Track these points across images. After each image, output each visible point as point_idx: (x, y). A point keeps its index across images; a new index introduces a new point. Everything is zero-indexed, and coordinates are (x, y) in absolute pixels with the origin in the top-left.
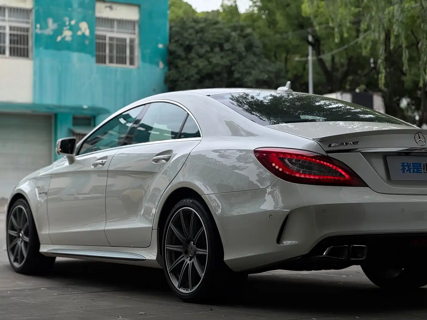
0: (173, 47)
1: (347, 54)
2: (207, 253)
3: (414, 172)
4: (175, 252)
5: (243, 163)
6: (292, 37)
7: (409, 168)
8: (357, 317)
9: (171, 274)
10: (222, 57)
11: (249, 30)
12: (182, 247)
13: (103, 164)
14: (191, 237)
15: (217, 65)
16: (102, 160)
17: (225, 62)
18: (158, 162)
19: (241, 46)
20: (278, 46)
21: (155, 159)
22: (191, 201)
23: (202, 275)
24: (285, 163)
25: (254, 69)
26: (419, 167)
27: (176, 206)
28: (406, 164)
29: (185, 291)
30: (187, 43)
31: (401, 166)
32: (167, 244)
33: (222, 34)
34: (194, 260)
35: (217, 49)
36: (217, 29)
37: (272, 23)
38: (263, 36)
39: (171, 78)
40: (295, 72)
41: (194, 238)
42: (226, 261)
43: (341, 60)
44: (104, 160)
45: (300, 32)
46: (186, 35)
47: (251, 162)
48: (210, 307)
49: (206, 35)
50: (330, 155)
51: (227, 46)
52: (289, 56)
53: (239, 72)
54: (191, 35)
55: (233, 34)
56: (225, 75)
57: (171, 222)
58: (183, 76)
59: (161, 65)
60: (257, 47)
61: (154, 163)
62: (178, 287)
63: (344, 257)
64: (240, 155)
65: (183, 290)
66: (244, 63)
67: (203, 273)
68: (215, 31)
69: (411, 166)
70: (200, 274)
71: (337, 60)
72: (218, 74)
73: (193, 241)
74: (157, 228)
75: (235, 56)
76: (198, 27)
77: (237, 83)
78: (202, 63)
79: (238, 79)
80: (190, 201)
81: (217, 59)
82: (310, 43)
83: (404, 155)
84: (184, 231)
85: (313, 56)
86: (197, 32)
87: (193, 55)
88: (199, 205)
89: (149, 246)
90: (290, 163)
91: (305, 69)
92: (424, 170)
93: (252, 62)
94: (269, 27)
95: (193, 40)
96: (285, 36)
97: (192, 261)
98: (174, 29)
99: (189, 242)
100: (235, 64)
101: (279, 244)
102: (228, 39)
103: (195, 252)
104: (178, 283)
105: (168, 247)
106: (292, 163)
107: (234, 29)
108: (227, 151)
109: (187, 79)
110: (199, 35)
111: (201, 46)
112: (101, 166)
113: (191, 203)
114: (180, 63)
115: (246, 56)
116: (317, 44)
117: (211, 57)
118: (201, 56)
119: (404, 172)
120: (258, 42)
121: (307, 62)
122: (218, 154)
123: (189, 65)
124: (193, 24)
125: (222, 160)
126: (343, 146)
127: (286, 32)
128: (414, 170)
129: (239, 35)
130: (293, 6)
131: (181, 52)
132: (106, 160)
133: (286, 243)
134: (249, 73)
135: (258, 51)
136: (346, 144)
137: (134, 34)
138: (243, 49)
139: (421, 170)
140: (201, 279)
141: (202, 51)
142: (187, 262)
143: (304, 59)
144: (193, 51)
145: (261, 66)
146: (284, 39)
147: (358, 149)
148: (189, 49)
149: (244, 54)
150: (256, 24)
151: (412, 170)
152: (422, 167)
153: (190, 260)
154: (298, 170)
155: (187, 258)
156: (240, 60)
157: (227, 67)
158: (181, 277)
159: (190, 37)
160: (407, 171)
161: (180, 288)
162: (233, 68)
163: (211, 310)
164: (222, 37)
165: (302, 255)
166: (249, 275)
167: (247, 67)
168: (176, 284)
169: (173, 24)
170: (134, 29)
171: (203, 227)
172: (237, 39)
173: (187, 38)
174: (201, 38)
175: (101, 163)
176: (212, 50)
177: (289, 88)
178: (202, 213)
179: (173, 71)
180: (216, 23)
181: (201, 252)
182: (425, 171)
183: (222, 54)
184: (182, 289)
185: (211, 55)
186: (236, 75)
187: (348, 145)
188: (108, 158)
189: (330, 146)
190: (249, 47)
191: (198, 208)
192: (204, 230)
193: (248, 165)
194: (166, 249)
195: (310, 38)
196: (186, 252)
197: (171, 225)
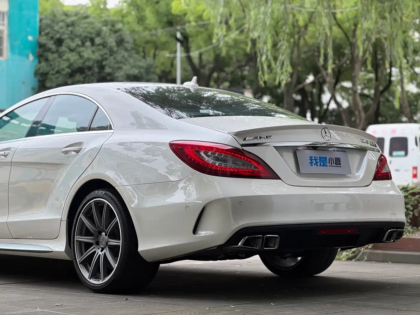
0: (43, 40)
1: (214, 51)
2: (121, 244)
3: (320, 166)
4: (85, 243)
5: (151, 156)
6: (162, 34)
7: (316, 161)
8: (272, 304)
9: (81, 265)
10: (93, 52)
11: (119, 26)
12: (92, 239)
13: (5, 156)
14: (104, 228)
15: (88, 59)
16: (4, 152)
17: (96, 56)
18: (68, 153)
19: (112, 41)
20: (147, 42)
21: (64, 152)
22: (104, 192)
23: (115, 266)
24: (201, 155)
25: (125, 64)
26: (324, 161)
27: (87, 198)
28: (313, 158)
29: (96, 282)
30: (58, 36)
31: (310, 159)
32: (77, 235)
33: (93, 28)
34: (107, 251)
35: (88, 44)
36: (88, 23)
37: (141, 20)
38: (133, 31)
39: (41, 71)
40: (163, 68)
41: (106, 229)
42: (140, 251)
43: (209, 58)
44: (7, 152)
45: (169, 29)
46: (56, 28)
47: (159, 155)
48: (125, 297)
49: (77, 28)
50: (245, 148)
51: (98, 41)
52: (157, 52)
53: (110, 67)
54: (61, 28)
55: (104, 28)
56: (96, 70)
57: (82, 214)
58: (53, 69)
59: (31, 58)
60: (128, 42)
61: (63, 154)
62: (88, 278)
63: (258, 247)
64: (148, 148)
65: (94, 281)
66: (115, 58)
67: (116, 263)
68: (86, 25)
69: (318, 160)
70: (113, 265)
71: (204, 57)
72: (90, 68)
73: (105, 232)
74: (66, 220)
75: (106, 51)
76: (69, 20)
77: (108, 78)
78: (73, 57)
79: (109, 74)
80: (102, 193)
81: (88, 53)
82: (178, 40)
83: (312, 149)
84: (95, 222)
85: (181, 53)
86: (68, 26)
87: (63, 48)
88: (112, 196)
89: (57, 238)
90: (206, 155)
91: (173, 65)
92: (329, 163)
93: (123, 57)
94: (138, 23)
95: (64, 33)
96: (153, 32)
97: (103, 252)
98: (45, 21)
99: (100, 233)
100: (106, 59)
101: (195, 235)
102: (99, 34)
103: (107, 243)
104: (88, 275)
105: (78, 238)
106: (208, 156)
107: (106, 23)
108: (134, 144)
109: (58, 72)
110: (70, 28)
111: (72, 39)
112: (3, 157)
113: (104, 195)
114: (51, 56)
115: (117, 51)
116: (185, 41)
117: (83, 52)
118: (72, 50)
119: (312, 165)
120: (128, 37)
121: (175, 58)
122: (123, 147)
123: (60, 59)
124: (63, 17)
125: (126, 152)
126: (257, 140)
127: (156, 29)
128: (320, 164)
129: (111, 30)
130: (162, 3)
131: (51, 45)
132: (9, 152)
133: (202, 233)
134: (120, 68)
135: (129, 46)
136: (260, 138)
137: (3, 25)
138: (114, 44)
139: (327, 164)
140: (113, 269)
141: (73, 45)
142: (98, 253)
143: (172, 55)
144: (64, 44)
145: (131, 61)
146: (152, 35)
147: (266, 143)
148: (59, 42)
149: (115, 49)
150: (126, 20)
151: (319, 164)
152: (328, 161)
153: (102, 251)
154: (214, 163)
155: (99, 249)
156: (111, 55)
157: (98, 62)
158: (91, 268)
159: (61, 31)
160: (314, 164)
161: (90, 279)
162: (104, 63)
163: (127, 300)
164: (93, 31)
165: (218, 245)
166: (161, 265)
167: (118, 62)
168: (86, 275)
169: (43, 17)
170: (3, 20)
171: (117, 218)
172: (108, 34)
173: (58, 32)
174: (72, 32)
175: (4, 154)
176: (83, 44)
177: (195, 83)
178: (116, 204)
179: (43, 64)
180: (86, 17)
181: (113, 242)
182: (330, 165)
183: (93, 48)
184: (92, 280)
185: (82, 49)
186: (108, 70)
187: (262, 139)
188: (12, 149)
189: (245, 139)
190: (120, 42)
191: (112, 200)
192: (117, 221)
193: (156, 157)
194: (76, 241)
195: (179, 35)
196: (98, 243)
197: (82, 216)
